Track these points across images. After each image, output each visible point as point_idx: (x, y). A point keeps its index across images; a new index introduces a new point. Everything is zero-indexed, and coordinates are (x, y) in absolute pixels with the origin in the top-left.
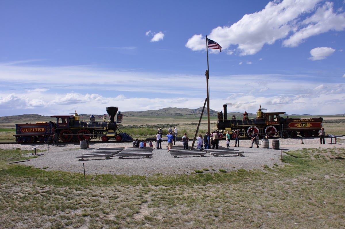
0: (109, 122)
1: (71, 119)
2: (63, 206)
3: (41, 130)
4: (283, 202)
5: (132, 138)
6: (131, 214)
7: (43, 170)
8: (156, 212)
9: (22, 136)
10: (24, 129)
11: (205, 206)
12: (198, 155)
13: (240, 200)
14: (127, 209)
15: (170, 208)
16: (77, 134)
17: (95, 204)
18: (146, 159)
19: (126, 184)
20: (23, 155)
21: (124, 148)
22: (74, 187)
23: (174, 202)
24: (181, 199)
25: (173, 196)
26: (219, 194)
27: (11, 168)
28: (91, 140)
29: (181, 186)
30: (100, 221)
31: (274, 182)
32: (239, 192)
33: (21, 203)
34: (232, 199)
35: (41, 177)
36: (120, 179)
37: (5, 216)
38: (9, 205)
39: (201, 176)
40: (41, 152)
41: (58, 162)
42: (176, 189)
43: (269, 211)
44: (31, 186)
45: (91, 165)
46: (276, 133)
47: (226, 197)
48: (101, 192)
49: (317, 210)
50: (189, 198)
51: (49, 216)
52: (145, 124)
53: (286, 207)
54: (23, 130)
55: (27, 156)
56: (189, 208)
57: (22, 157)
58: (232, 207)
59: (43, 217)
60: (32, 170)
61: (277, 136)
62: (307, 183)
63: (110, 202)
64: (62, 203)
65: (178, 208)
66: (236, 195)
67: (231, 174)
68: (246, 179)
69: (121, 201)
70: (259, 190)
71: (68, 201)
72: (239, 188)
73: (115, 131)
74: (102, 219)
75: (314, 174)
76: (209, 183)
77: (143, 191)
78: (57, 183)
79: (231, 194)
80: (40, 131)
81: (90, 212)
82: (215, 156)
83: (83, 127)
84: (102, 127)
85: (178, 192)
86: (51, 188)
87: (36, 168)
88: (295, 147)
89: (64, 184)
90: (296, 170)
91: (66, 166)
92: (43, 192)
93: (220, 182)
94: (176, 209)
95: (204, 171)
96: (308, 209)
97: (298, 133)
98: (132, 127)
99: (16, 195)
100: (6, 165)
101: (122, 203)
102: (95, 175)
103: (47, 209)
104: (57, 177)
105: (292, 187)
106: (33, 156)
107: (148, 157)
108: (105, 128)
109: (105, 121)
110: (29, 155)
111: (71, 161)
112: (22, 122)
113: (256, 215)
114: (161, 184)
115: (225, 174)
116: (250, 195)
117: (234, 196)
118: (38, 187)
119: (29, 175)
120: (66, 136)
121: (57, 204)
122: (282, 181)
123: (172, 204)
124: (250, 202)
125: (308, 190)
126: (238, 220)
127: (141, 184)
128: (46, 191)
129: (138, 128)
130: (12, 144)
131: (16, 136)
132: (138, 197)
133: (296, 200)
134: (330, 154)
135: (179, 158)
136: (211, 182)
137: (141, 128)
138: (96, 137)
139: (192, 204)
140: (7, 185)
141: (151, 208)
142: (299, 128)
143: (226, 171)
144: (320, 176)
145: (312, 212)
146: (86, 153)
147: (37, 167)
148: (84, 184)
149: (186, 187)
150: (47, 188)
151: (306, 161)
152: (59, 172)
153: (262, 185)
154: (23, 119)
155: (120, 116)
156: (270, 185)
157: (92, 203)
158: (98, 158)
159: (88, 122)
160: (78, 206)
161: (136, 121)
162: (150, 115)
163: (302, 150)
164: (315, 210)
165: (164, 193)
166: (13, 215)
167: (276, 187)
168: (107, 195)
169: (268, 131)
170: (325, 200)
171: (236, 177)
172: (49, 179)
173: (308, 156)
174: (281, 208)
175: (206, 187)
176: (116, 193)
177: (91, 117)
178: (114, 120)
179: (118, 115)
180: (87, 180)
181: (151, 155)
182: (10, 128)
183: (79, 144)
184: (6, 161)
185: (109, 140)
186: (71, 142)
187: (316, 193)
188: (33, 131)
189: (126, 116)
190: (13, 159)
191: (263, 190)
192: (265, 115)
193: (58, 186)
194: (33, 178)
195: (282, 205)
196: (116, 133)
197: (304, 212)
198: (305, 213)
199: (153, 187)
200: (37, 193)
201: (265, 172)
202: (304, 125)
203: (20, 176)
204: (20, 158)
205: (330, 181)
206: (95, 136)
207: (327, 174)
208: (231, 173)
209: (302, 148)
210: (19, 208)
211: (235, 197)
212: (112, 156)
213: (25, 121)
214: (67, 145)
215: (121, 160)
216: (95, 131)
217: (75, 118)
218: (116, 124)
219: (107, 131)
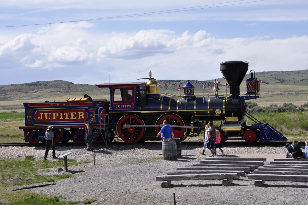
0: (228, 96)
1: (142, 90)
3: (78, 116)
5: (285, 136)
9: (37, 130)
10: (41, 114)
16: (155, 126)
20: (41, 172)
21: (265, 160)
27: (17, 201)
40: (77, 165)
41: (116, 190)
45: (190, 199)
54: (40, 116)
55: (49, 174)
57: (38, 177)
73: (241, 118)
80: (76, 118)
83: (168, 110)
84: (210, 109)
87: (70, 202)
91: (134, 198)
98: (280, 110)
106: (61, 174)
108: (218, 112)
109: (217, 95)
110: (53, 171)
111: (144, 187)
112: (33, 98)
120: (131, 129)
129: (295, 111)
130: (16, 147)
131: (25, 130)
137: (303, 112)
146: (178, 169)
147: (72, 200)
154: (36, 92)
158: (204, 182)
161: (290, 93)
177: (185, 86)
179: (248, 80)
183: (160, 149)
184: (6, 185)
185: (228, 141)
186: (141, 144)
188: (61, 118)
190: (20, 181)
196: (245, 123)
204: (33, 178)
206: (195, 131)
212: (237, 178)
213: (39, 96)
214: (132, 150)
215: (261, 188)
216: (195, 118)
217: (150, 88)
218: (243, 102)
219: (224, 119)
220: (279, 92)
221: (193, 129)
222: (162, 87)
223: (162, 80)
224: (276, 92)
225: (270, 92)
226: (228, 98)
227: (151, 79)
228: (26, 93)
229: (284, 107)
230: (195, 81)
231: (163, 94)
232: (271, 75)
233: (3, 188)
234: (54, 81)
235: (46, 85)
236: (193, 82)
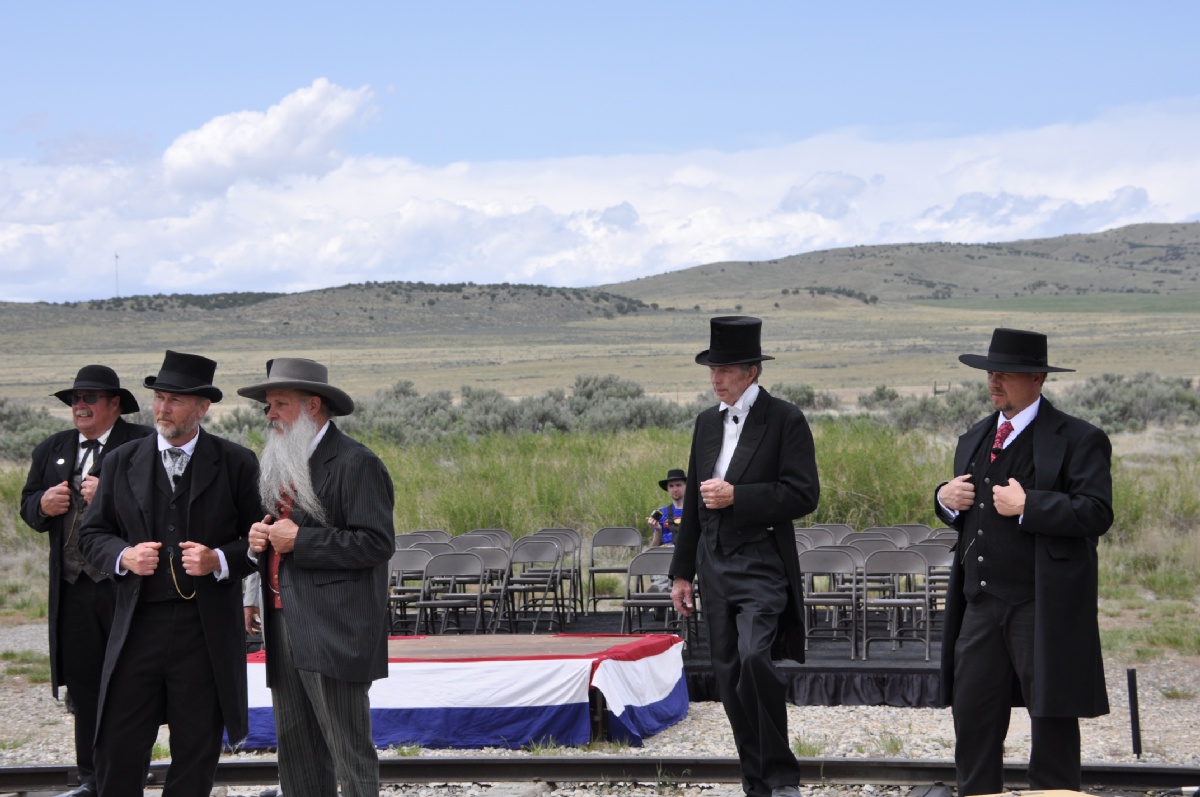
220: (920, 342)
222: (374, 314)
223: (376, 283)
225: (878, 343)
230: (531, 287)
232: (889, 261)
236: (522, 291)
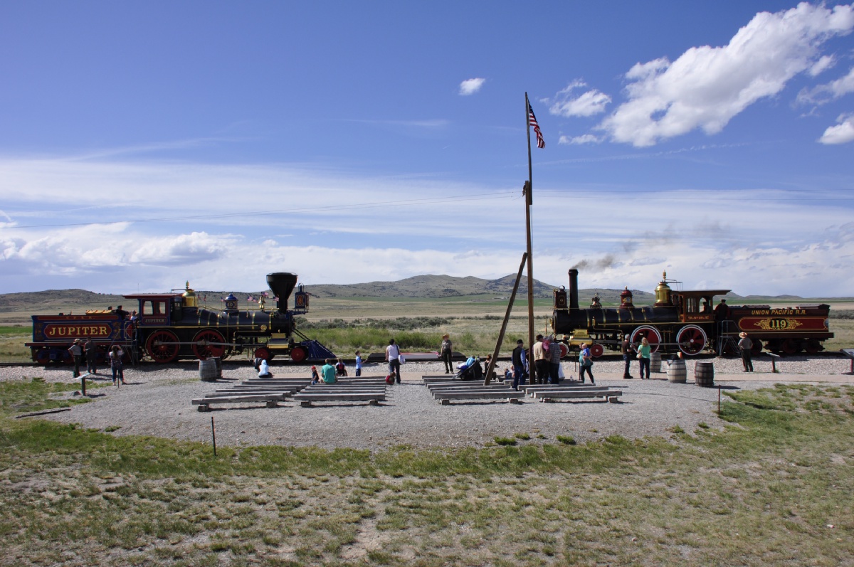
0: (275, 311)
1: (177, 302)
2: (161, 526)
3: (99, 331)
4: (719, 522)
5: (334, 353)
6: (337, 545)
7: (105, 433)
8: (397, 542)
9: (47, 347)
11: (520, 528)
12: (502, 400)
13: (609, 514)
14: (324, 533)
15: (433, 531)
16: (192, 343)
17: (244, 520)
18: (369, 407)
19: (320, 471)
20: (52, 396)
22: (189, 478)
23: (443, 517)
24: (460, 511)
25: (440, 503)
26: (556, 498)
27: (23, 430)
28: (227, 359)
29: (459, 476)
30: (258, 563)
31: (698, 470)
32: (609, 494)
33: (55, 518)
34: (590, 513)
35: (102, 451)
36: (305, 458)
37: (16, 549)
38: (23, 521)
39: (511, 452)
40: (97, 387)
41: (145, 415)
42: (447, 484)
43: (684, 543)
44: (77, 473)
45: (229, 422)
46: (706, 345)
47: (574, 506)
48: (257, 491)
49: (808, 543)
50: (479, 506)
51: (128, 549)
52: (364, 318)
53: (728, 533)
54: (52, 331)
55: (62, 398)
56: (480, 533)
57: (49, 402)
58: (589, 532)
59: (113, 551)
60: (78, 434)
61: (709, 351)
62: (784, 474)
63: (281, 516)
64: (158, 518)
65: (453, 532)
66: (601, 501)
67: (588, 448)
68: (627, 460)
69: (309, 513)
70: (658, 490)
71: (173, 514)
72: (606, 484)
73: (288, 335)
74: (262, 557)
75: (803, 450)
76: (531, 471)
77: (364, 488)
78: (145, 466)
79: (587, 498)
81: (231, 541)
82: (547, 401)
83: (207, 325)
84: (254, 324)
85: (454, 493)
86: (130, 479)
87: (89, 430)
88: (756, 382)
89: (163, 470)
90: (757, 439)
91: (165, 424)
92: (108, 490)
93: (558, 469)
94: (447, 534)
95: (519, 441)
96: (785, 539)
97: (764, 343)
98: (331, 326)
99: (40, 497)
100: (8, 421)
101: (311, 519)
102: (241, 446)
103: (122, 531)
104: (143, 451)
105: (744, 484)
106: (77, 398)
107: (375, 404)
108: (264, 328)
109: (263, 310)
110: (68, 395)
111: (178, 412)
112: (43, 310)
113: (650, 551)
114: (408, 472)
115: (572, 449)
116: (635, 502)
117: (595, 503)
118: (94, 478)
119: (69, 447)
120: (162, 347)
121: (147, 520)
122: (718, 467)
123: (437, 521)
124: (635, 519)
125: (785, 493)
126: (604, 563)
127: (358, 471)
128: (117, 488)
129: (346, 327)
130: (21, 368)
131: (33, 347)
132: (351, 503)
133: (754, 517)
134: (847, 401)
135: (455, 407)
136: (537, 468)
137: (354, 329)
138: (240, 350)
139: (489, 521)
140: (14, 471)
141: (385, 532)
142: (766, 331)
143: (576, 439)
144: (819, 456)
145: (797, 547)
146: (217, 391)
147: (92, 427)
148: (213, 472)
149: (473, 479)
150: (119, 481)
151: (784, 419)
152: (147, 439)
153: (667, 478)
154: (47, 302)
155: (303, 297)
156: (689, 477)
157: (235, 519)
158: (246, 405)
159: (220, 310)
160: (200, 526)
161: (340, 308)
162: (377, 294)
163: (774, 388)
164: (804, 544)
165: (418, 495)
166: (36, 547)
167: (703, 482)
168: (274, 499)
169: (684, 338)
170: (831, 519)
171: (599, 457)
172: (124, 458)
173: (788, 406)
174: (714, 537)
175: (523, 480)
176: (296, 492)
177: (227, 298)
178: (286, 308)
179: (296, 294)
180: (221, 460)
181: (382, 398)
182: (13, 324)
183: (196, 368)
184: (8, 412)
185: (274, 359)
186: (175, 363)
187: (806, 501)
188: (78, 334)
189: (316, 296)
190: (27, 406)
191: (669, 490)
192: (677, 297)
193: (145, 474)
194: (80, 455)
195: (719, 528)
196: (292, 340)
197: (774, 547)
198: (776, 550)
199: (388, 480)
200: (95, 492)
201: (674, 443)
202: (780, 325)
203: (48, 450)
204: (43, 404)
205: (847, 471)
206: (237, 348)
207: (839, 451)
208: (588, 445)
209: (772, 383)
210: (49, 530)
211: (598, 506)
212: (282, 399)
213: (50, 307)
214: (164, 370)
215: (307, 409)
216: (237, 334)
217: (187, 301)
218: (291, 317)
219: (270, 335)
220: (330, 307)
221: (236, 347)
224: (327, 307)
225: (320, 307)
226: (275, 313)
227: (188, 290)
228: (34, 303)
229: (335, 323)
230: (238, 293)
231: (201, 306)
232: (322, 288)
233: (5, 415)
234: (71, 290)
235: (60, 294)
236: (236, 294)
